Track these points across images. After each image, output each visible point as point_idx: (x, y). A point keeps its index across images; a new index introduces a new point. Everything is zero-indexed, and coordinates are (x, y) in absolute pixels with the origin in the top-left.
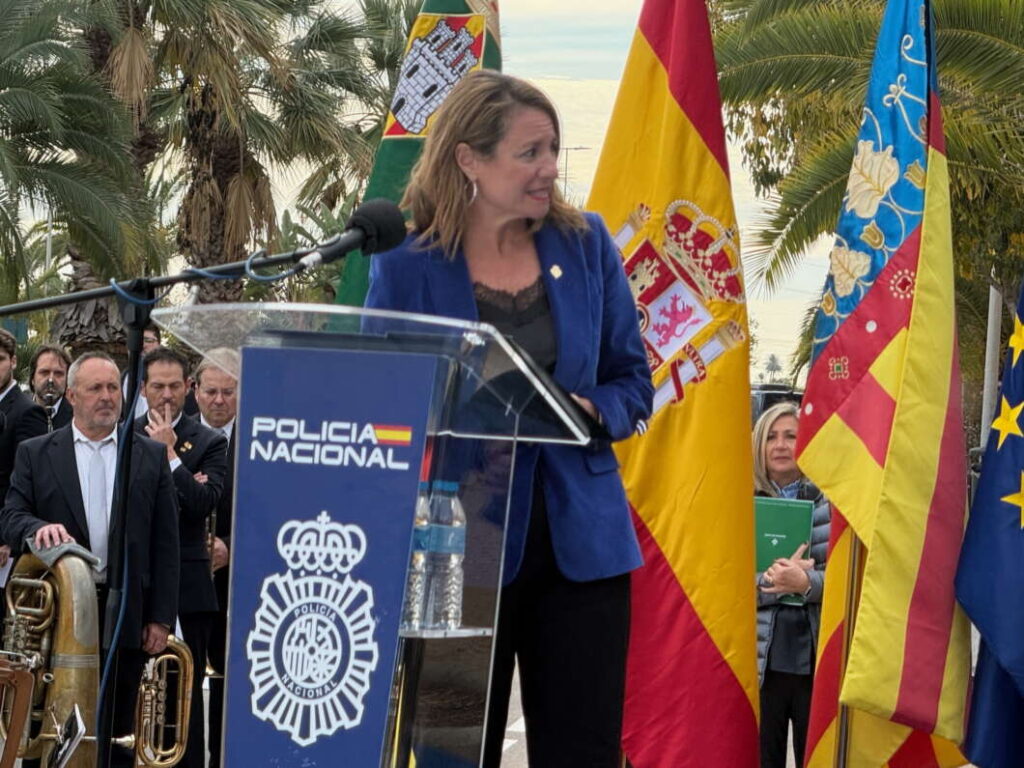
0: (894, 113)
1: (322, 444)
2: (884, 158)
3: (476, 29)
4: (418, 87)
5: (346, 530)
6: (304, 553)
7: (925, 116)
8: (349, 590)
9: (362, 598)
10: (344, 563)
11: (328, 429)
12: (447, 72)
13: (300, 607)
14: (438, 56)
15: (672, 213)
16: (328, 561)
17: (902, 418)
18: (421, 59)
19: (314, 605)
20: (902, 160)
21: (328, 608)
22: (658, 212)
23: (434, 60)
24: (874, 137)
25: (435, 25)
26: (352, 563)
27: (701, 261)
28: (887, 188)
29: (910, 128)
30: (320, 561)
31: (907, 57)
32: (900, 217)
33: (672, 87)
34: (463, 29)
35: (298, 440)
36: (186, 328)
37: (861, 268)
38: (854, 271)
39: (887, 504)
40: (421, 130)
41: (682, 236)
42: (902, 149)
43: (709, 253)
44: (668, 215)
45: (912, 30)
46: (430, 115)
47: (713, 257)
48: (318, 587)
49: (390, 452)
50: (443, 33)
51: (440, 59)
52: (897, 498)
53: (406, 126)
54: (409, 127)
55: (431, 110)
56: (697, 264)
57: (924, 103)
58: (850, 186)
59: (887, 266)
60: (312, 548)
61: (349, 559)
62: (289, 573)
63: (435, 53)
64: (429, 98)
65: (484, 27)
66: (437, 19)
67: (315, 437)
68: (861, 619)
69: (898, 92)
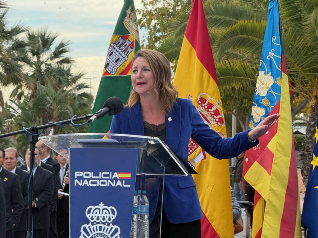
0: (271, 61)
1: (100, 179)
2: (268, 77)
3: (132, 39)
4: (113, 59)
5: (109, 208)
6: (95, 216)
7: (281, 62)
8: (112, 228)
9: (116, 231)
10: (109, 219)
11: (101, 175)
12: (123, 54)
13: (94, 235)
14: (119, 49)
15: (199, 98)
16: (104, 219)
17: (275, 162)
18: (114, 50)
19: (100, 234)
20: (274, 77)
21: (104, 234)
22: (195, 97)
23: (118, 50)
24: (265, 70)
25: (118, 38)
26: (112, 219)
27: (210, 112)
28: (270, 86)
29: (277, 67)
30: (101, 219)
31: (274, 43)
32: (275, 96)
33: (197, 56)
34: (128, 40)
35: (91, 179)
36: (50, 143)
37: (262, 113)
38: (260, 114)
39: (271, 190)
40: (115, 73)
41: (203, 105)
42: (274, 73)
43: (212, 110)
44: (198, 98)
45: (275, 35)
46: (118, 68)
47: (214, 111)
48: (100, 228)
49: (124, 181)
50: (121, 41)
51: (120, 50)
52: (274, 188)
53: (110, 72)
54: (111, 72)
55: (118, 67)
56: (209, 114)
57: (281, 58)
58: (257, 86)
59: (271, 112)
60: (98, 214)
61: (111, 218)
62: (90, 223)
63: (118, 48)
64: (117, 62)
65: (134, 39)
66: (119, 36)
67: (97, 177)
68: (264, 228)
69: (272, 54)
